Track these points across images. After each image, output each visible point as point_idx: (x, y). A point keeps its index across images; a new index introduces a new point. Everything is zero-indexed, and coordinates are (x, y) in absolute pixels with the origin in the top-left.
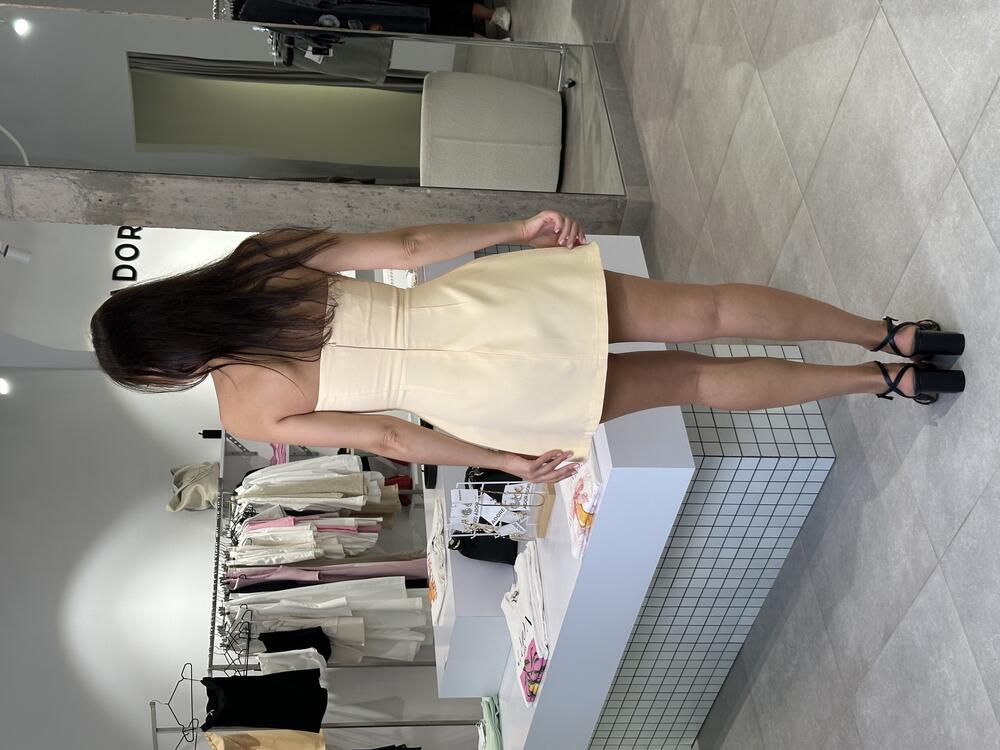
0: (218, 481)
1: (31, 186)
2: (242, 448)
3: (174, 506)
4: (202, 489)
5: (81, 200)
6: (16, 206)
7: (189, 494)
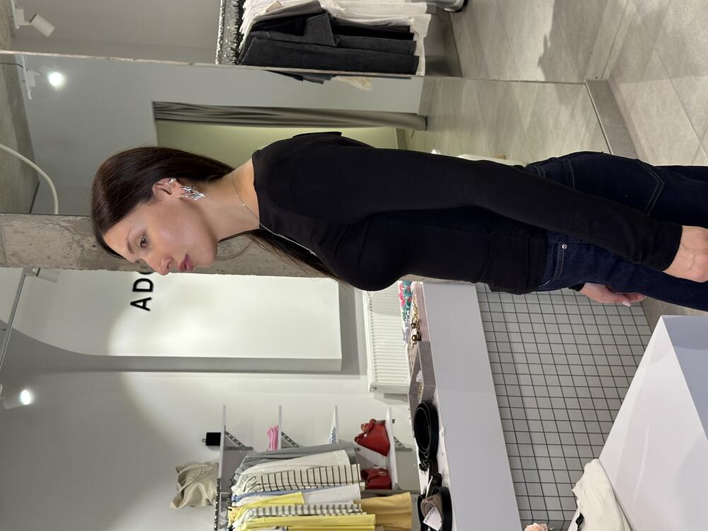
0: (216, 481)
1: (23, 232)
2: (240, 444)
3: (178, 502)
4: (202, 488)
5: (75, 245)
6: (8, 253)
7: (191, 492)
